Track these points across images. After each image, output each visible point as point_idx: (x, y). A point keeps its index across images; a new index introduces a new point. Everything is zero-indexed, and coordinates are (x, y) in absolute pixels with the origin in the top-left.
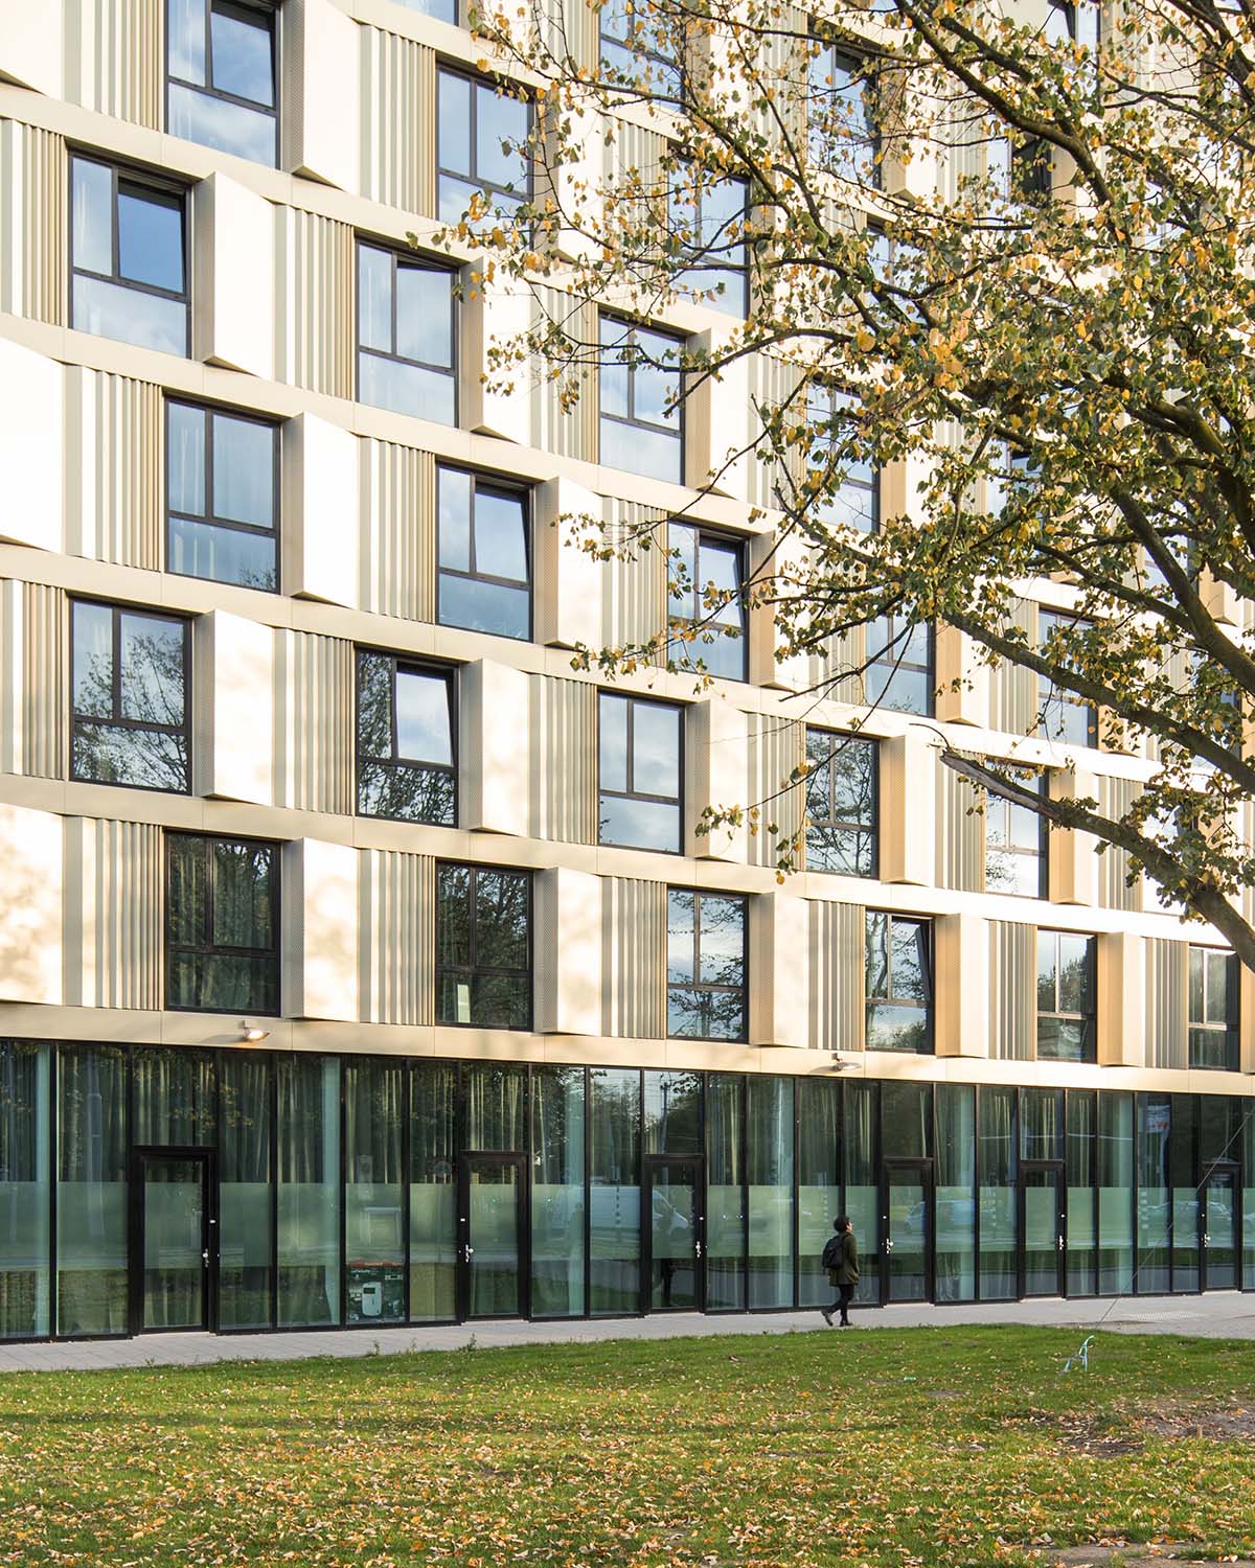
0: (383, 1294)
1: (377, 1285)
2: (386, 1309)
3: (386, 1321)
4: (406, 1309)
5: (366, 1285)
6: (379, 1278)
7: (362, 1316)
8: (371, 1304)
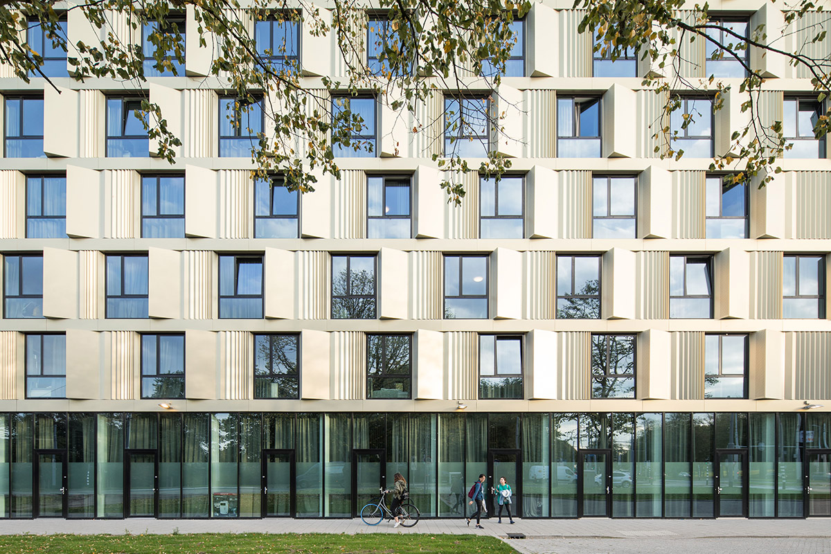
0: (229, 506)
1: (226, 502)
2: (230, 511)
3: (230, 516)
4: (238, 511)
5: (222, 502)
6: (227, 499)
7: (220, 514)
8: (224, 510)
